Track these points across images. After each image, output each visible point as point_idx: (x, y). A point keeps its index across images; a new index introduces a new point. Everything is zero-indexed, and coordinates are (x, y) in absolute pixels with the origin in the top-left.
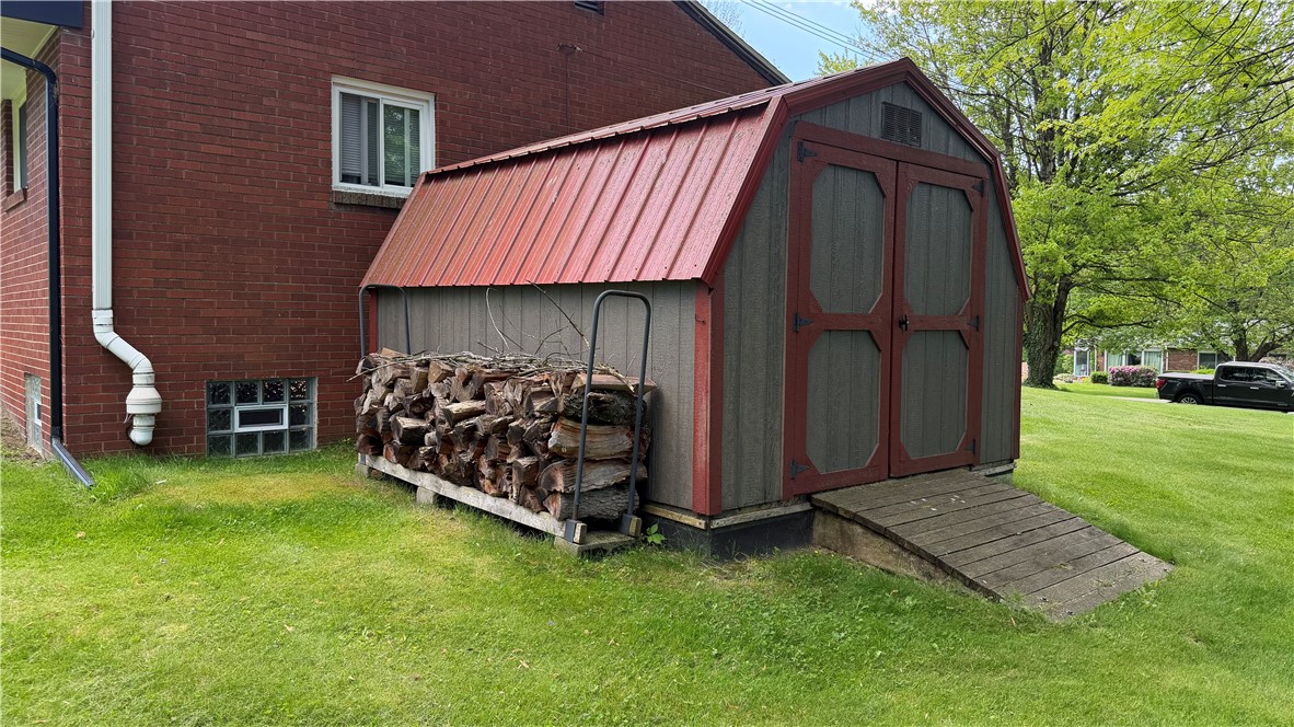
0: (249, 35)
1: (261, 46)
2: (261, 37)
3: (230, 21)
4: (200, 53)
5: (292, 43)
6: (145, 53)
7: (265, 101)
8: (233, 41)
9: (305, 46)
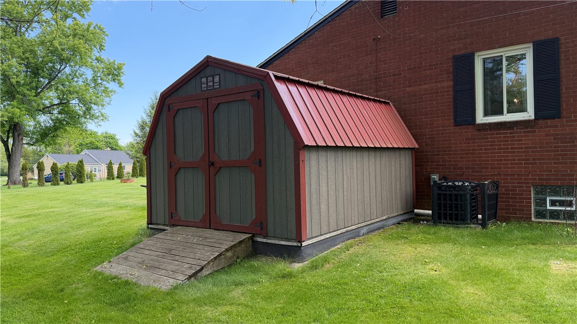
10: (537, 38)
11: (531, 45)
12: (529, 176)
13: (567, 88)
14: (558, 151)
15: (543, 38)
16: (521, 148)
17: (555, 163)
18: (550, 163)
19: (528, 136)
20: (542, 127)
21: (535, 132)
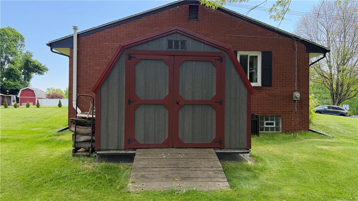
0: (105, 43)
1: (107, 45)
2: (107, 43)
3: (101, 41)
4: (95, 49)
5: (114, 44)
6: (84, 50)
7: (108, 57)
8: (101, 45)
9: (117, 44)
10: (264, 50)
11: (260, 52)
12: (259, 112)
13: (274, 74)
14: (270, 101)
15: (266, 50)
16: (256, 99)
17: (269, 106)
18: (267, 106)
19: (259, 94)
20: (264, 90)
21: (261, 92)
